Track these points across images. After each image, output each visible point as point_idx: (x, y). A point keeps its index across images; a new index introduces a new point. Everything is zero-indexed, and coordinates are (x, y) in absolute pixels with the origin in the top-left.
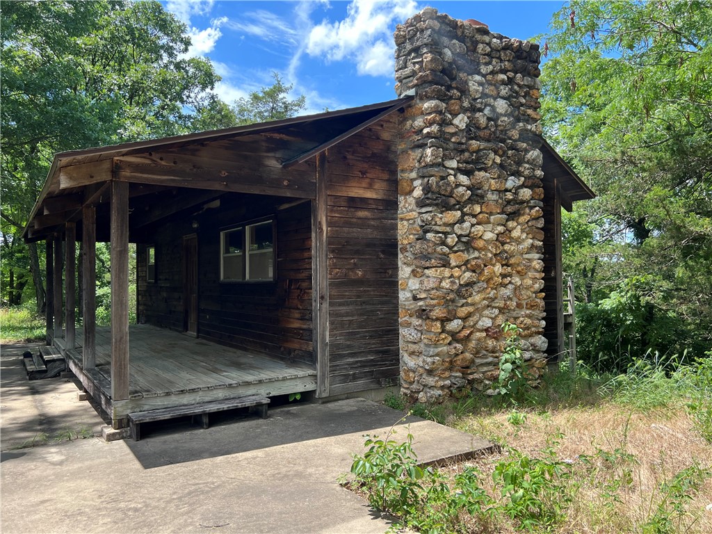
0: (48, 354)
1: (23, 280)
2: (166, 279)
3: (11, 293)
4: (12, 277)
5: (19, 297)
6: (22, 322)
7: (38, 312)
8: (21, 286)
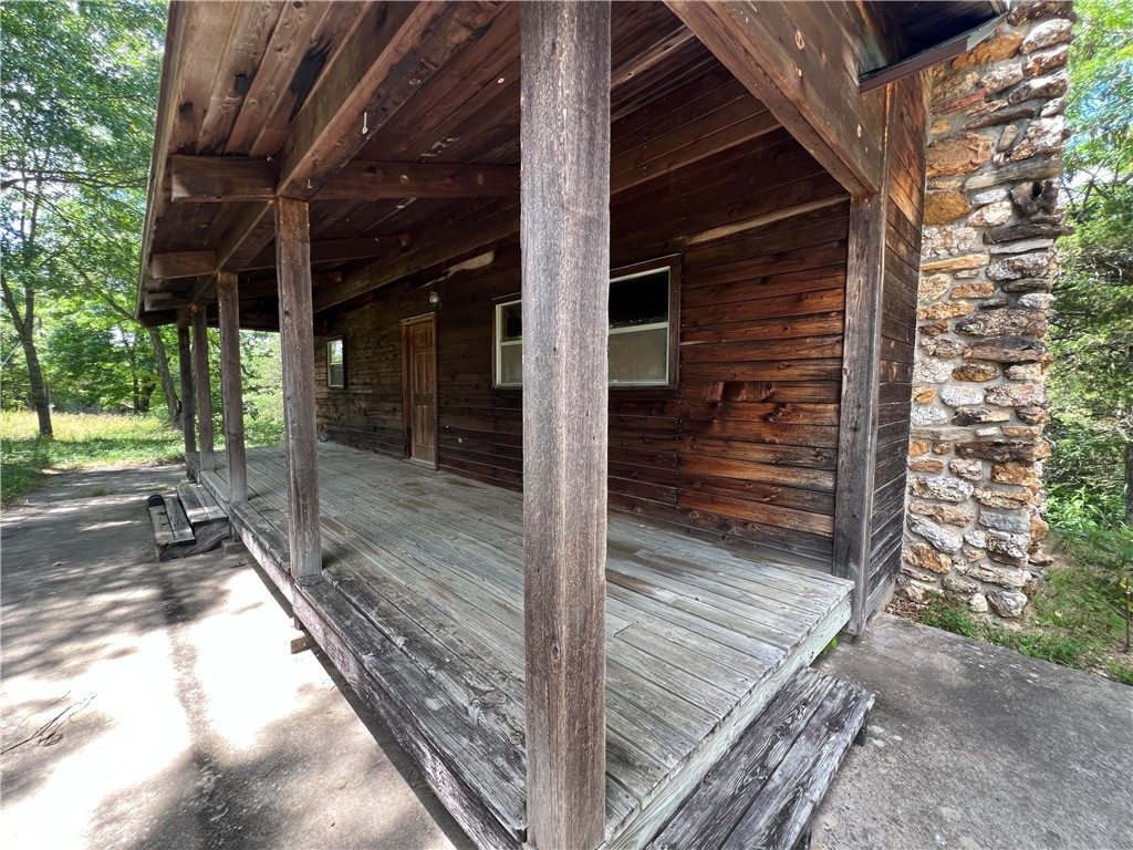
0: (195, 504)
1: (150, 384)
2: (365, 384)
3: (135, 399)
4: (136, 382)
5: (146, 403)
6: (151, 432)
7: (169, 420)
8: (148, 390)
